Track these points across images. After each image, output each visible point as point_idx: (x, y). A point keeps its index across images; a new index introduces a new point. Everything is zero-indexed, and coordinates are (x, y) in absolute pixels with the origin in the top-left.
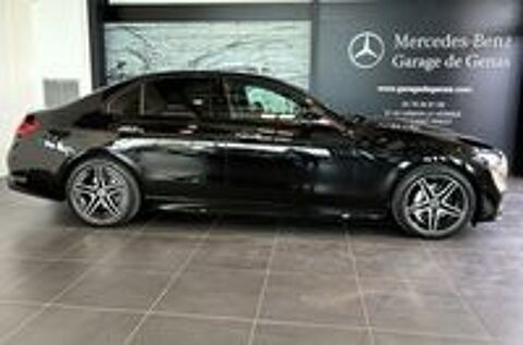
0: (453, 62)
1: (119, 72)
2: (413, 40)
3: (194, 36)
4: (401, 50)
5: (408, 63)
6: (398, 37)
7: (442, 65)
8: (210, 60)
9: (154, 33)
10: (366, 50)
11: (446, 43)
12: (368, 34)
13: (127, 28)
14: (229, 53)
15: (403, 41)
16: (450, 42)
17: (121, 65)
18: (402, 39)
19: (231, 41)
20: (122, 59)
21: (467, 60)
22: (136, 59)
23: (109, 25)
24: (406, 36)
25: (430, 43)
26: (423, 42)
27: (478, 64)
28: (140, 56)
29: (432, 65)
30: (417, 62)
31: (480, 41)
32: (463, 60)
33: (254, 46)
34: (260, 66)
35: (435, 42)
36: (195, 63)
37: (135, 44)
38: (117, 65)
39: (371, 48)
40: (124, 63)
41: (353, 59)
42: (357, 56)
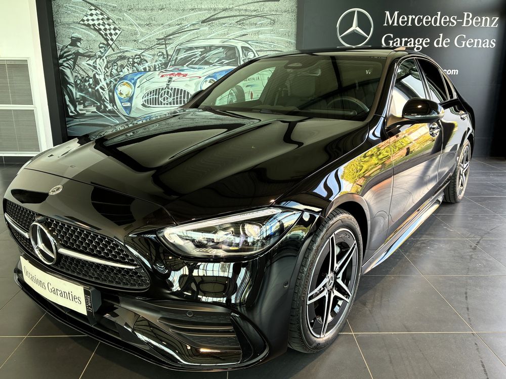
0: (441, 42)
1: (73, 50)
4: (391, 29)
6: (388, 13)
8: (183, 38)
10: (355, 27)
11: (436, 22)
14: (205, 28)
15: (393, 18)
16: (439, 20)
17: (75, 41)
18: (391, 16)
20: (76, 35)
21: (456, 39)
22: (93, 35)
24: (396, 13)
25: (420, 20)
26: (413, 20)
27: (466, 44)
28: (99, 31)
29: (422, 44)
30: (406, 43)
31: (468, 20)
32: (452, 41)
33: (233, 21)
34: (239, 45)
35: (424, 20)
36: (165, 40)
37: (92, 15)
38: (69, 41)
39: (359, 25)
40: (79, 40)
41: (339, 37)
42: (344, 35)
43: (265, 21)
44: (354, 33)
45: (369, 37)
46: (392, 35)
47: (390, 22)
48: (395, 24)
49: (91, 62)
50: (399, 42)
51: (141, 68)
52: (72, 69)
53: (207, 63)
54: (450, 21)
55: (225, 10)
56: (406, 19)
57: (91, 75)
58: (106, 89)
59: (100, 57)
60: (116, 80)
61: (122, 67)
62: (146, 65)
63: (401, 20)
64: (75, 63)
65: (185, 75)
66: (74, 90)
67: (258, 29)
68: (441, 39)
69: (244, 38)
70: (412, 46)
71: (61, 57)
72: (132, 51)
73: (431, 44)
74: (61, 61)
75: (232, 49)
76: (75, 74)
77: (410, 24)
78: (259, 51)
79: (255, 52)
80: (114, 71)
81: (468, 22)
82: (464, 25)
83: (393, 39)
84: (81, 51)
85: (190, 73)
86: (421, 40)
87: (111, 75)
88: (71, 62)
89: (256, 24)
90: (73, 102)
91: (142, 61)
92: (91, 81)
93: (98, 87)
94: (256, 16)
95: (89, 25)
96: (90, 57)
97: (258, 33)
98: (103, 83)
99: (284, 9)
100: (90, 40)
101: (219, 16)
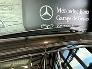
4: (59, 14)
6: (58, 8)
10: (46, 13)
11: (72, 12)
16: (74, 12)
18: (59, 9)
21: (79, 18)
24: (60, 8)
25: (68, 11)
26: (66, 11)
27: (81, 19)
29: (69, 19)
30: (64, 18)
32: (77, 18)
35: (69, 11)
39: (48, 12)
41: (41, 16)
42: (42, 15)
43: (7, 8)
45: (52, 17)
46: (60, 16)
47: (59, 11)
48: (60, 12)
50: (62, 18)
54: (76, 12)
56: (64, 11)
63: (62, 11)
67: (4, 12)
68: (74, 18)
70: (66, 20)
73: (72, 19)
77: (65, 12)
78: (5, 21)
79: (3, 22)
82: (80, 13)
83: (60, 17)
86: (69, 18)
89: (2, 9)
94: (2, 6)
97: (4, 13)
99: (16, 3)
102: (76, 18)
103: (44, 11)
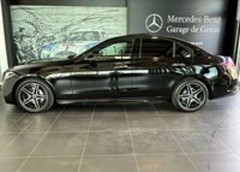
0: (194, 30)
1: (21, 33)
2: (176, 19)
3: (63, 14)
4: (171, 23)
5: (174, 30)
6: (169, 17)
7: (189, 31)
9: (40, 11)
10: (154, 23)
11: (191, 20)
12: (155, 15)
13: (23, 9)
14: (83, 23)
15: (172, 19)
16: (193, 19)
17: (21, 30)
18: (171, 17)
19: (84, 17)
21: (201, 29)
22: (30, 26)
23: (12, 7)
24: (173, 16)
25: (184, 20)
26: (181, 20)
27: (206, 31)
28: (33, 25)
29: (185, 31)
30: (178, 30)
31: (207, 19)
32: (200, 29)
33: (97, 20)
34: (100, 31)
36: (65, 29)
37: (29, 17)
38: (19, 29)
39: (156, 22)
40: (23, 29)
41: (147, 27)
42: (150, 26)
43: (112, 20)
44: (154, 26)
45: (160, 28)
49: (29, 39)
51: (53, 42)
52: (20, 42)
53: (85, 40)
55: (93, 15)
57: (29, 45)
58: (37, 52)
59: (34, 37)
60: (41, 48)
61: (44, 42)
62: (56, 41)
64: (22, 40)
65: (75, 45)
66: (21, 53)
67: (109, 24)
69: (102, 28)
71: (15, 37)
72: (49, 34)
74: (15, 39)
75: (97, 33)
76: (21, 45)
77: (179, 22)
80: (40, 44)
81: (206, 20)
82: (204, 22)
83: (172, 28)
84: (25, 34)
85: (77, 44)
86: (185, 29)
87: (39, 45)
88: (20, 39)
90: (21, 58)
91: (54, 39)
92: (29, 48)
93: (33, 51)
94: (108, 18)
95: (28, 22)
96: (29, 37)
98: (35, 49)
100: (29, 29)
101: (90, 17)
102: (197, 28)
103: (151, 21)
